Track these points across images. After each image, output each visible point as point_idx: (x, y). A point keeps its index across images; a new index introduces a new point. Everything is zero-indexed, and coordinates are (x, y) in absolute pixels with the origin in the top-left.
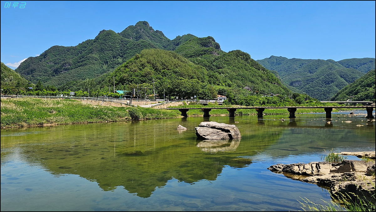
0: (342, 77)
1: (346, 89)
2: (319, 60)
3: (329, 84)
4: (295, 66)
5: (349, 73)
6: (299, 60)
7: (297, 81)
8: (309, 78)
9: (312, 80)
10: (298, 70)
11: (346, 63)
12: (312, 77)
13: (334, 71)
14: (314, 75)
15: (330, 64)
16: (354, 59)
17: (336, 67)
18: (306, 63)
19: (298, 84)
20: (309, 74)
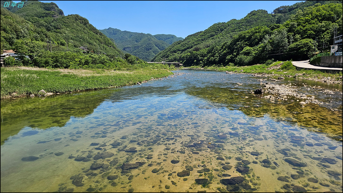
0: (157, 46)
1: (160, 54)
2: (142, 33)
3: (148, 50)
4: (126, 37)
5: (160, 44)
6: (129, 32)
7: (128, 47)
8: (136, 46)
9: (138, 47)
10: (129, 39)
11: (158, 37)
12: (138, 45)
13: (151, 42)
14: (139, 44)
15: (149, 37)
16: (163, 35)
17: (153, 39)
18: (134, 35)
19: (129, 49)
20: (136, 43)
